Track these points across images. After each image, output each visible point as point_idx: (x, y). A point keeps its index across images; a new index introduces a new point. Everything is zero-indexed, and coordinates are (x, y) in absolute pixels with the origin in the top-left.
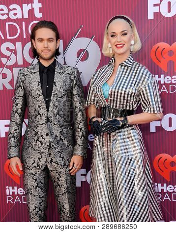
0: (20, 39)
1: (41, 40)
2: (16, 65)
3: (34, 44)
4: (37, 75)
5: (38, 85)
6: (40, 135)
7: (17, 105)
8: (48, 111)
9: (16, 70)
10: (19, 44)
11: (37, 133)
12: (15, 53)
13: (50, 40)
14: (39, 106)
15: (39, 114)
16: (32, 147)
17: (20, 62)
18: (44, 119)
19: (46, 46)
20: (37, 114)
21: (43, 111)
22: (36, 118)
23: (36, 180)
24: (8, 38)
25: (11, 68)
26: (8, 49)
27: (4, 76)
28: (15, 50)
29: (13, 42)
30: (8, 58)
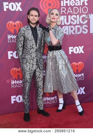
0: (79, 14)
1: (32, 15)
2: (76, 24)
3: (28, 17)
4: (30, 31)
5: (32, 35)
6: (33, 57)
7: (21, 44)
8: (36, 47)
9: (77, 27)
10: (78, 16)
11: (31, 56)
12: (76, 20)
13: (36, 16)
14: (33, 45)
15: (33, 48)
16: (28, 62)
17: (78, 23)
18: (35, 50)
19: (34, 18)
20: (32, 48)
21: (34, 46)
22: (31, 49)
23: (31, 76)
24: (74, 13)
25: (74, 25)
26: (74, 18)
27: (72, 29)
28: (76, 18)
29: (76, 15)
30: (74, 21)
